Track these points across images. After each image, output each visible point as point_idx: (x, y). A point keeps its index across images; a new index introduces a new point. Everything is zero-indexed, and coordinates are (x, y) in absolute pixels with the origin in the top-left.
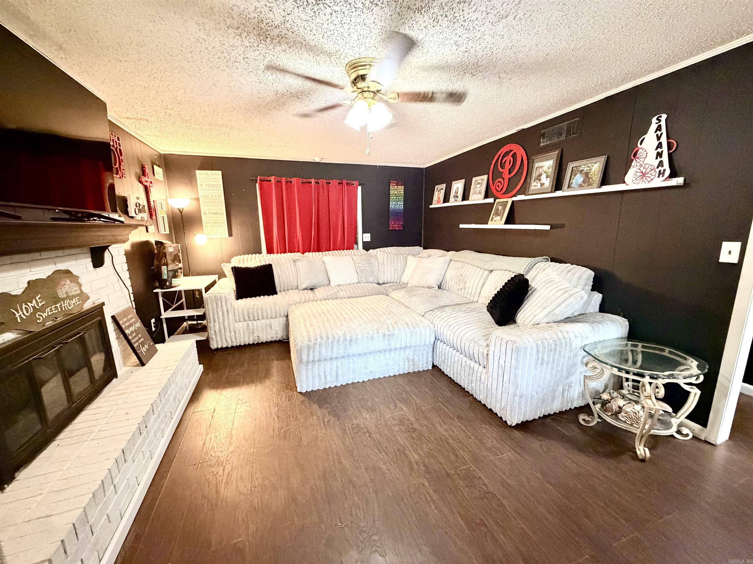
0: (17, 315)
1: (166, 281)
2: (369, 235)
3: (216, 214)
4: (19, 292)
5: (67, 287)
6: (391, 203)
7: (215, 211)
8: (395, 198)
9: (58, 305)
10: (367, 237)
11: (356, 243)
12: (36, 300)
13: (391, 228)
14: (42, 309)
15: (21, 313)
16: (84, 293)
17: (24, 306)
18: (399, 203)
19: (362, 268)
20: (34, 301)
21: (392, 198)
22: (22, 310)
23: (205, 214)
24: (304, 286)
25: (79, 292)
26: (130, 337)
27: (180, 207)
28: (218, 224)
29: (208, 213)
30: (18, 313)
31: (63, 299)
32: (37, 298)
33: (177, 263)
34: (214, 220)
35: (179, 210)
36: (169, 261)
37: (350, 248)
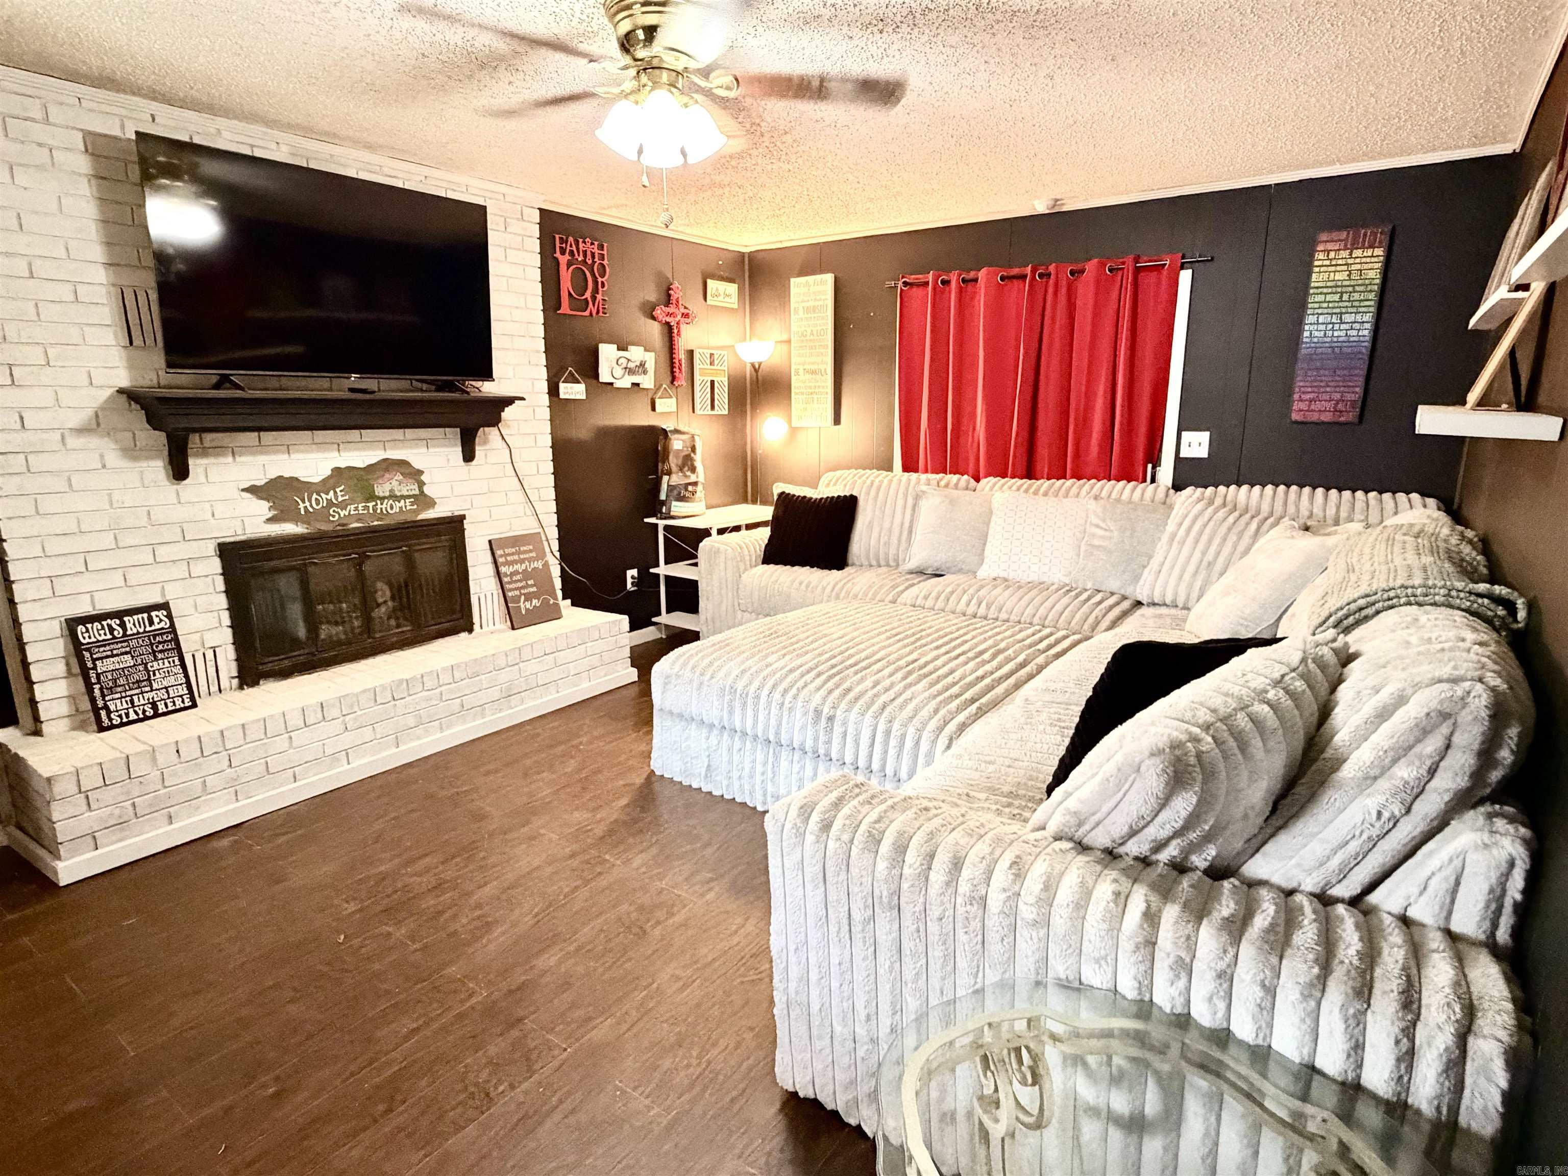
0: (302, 506)
1: (663, 503)
2: (1204, 437)
3: (814, 372)
4: (316, 479)
5: (394, 483)
6: (1310, 319)
7: (813, 367)
8: (1336, 297)
9: (371, 505)
10: (1195, 445)
11: (1156, 461)
12: (335, 492)
13: (1295, 416)
14: (343, 505)
15: (307, 504)
16: (426, 496)
17: (315, 496)
18: (1347, 318)
19: (1096, 542)
20: (332, 493)
21: (1321, 298)
22: (310, 501)
23: (797, 373)
24: (912, 564)
25: (417, 492)
26: (505, 580)
27: (756, 359)
28: (815, 396)
29: (801, 372)
30: (304, 502)
31: (382, 499)
32: (338, 490)
33: (688, 473)
34: (810, 387)
35: (753, 365)
36: (674, 468)
37: (1128, 474)
